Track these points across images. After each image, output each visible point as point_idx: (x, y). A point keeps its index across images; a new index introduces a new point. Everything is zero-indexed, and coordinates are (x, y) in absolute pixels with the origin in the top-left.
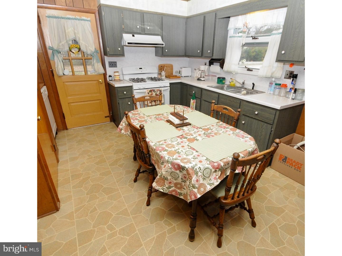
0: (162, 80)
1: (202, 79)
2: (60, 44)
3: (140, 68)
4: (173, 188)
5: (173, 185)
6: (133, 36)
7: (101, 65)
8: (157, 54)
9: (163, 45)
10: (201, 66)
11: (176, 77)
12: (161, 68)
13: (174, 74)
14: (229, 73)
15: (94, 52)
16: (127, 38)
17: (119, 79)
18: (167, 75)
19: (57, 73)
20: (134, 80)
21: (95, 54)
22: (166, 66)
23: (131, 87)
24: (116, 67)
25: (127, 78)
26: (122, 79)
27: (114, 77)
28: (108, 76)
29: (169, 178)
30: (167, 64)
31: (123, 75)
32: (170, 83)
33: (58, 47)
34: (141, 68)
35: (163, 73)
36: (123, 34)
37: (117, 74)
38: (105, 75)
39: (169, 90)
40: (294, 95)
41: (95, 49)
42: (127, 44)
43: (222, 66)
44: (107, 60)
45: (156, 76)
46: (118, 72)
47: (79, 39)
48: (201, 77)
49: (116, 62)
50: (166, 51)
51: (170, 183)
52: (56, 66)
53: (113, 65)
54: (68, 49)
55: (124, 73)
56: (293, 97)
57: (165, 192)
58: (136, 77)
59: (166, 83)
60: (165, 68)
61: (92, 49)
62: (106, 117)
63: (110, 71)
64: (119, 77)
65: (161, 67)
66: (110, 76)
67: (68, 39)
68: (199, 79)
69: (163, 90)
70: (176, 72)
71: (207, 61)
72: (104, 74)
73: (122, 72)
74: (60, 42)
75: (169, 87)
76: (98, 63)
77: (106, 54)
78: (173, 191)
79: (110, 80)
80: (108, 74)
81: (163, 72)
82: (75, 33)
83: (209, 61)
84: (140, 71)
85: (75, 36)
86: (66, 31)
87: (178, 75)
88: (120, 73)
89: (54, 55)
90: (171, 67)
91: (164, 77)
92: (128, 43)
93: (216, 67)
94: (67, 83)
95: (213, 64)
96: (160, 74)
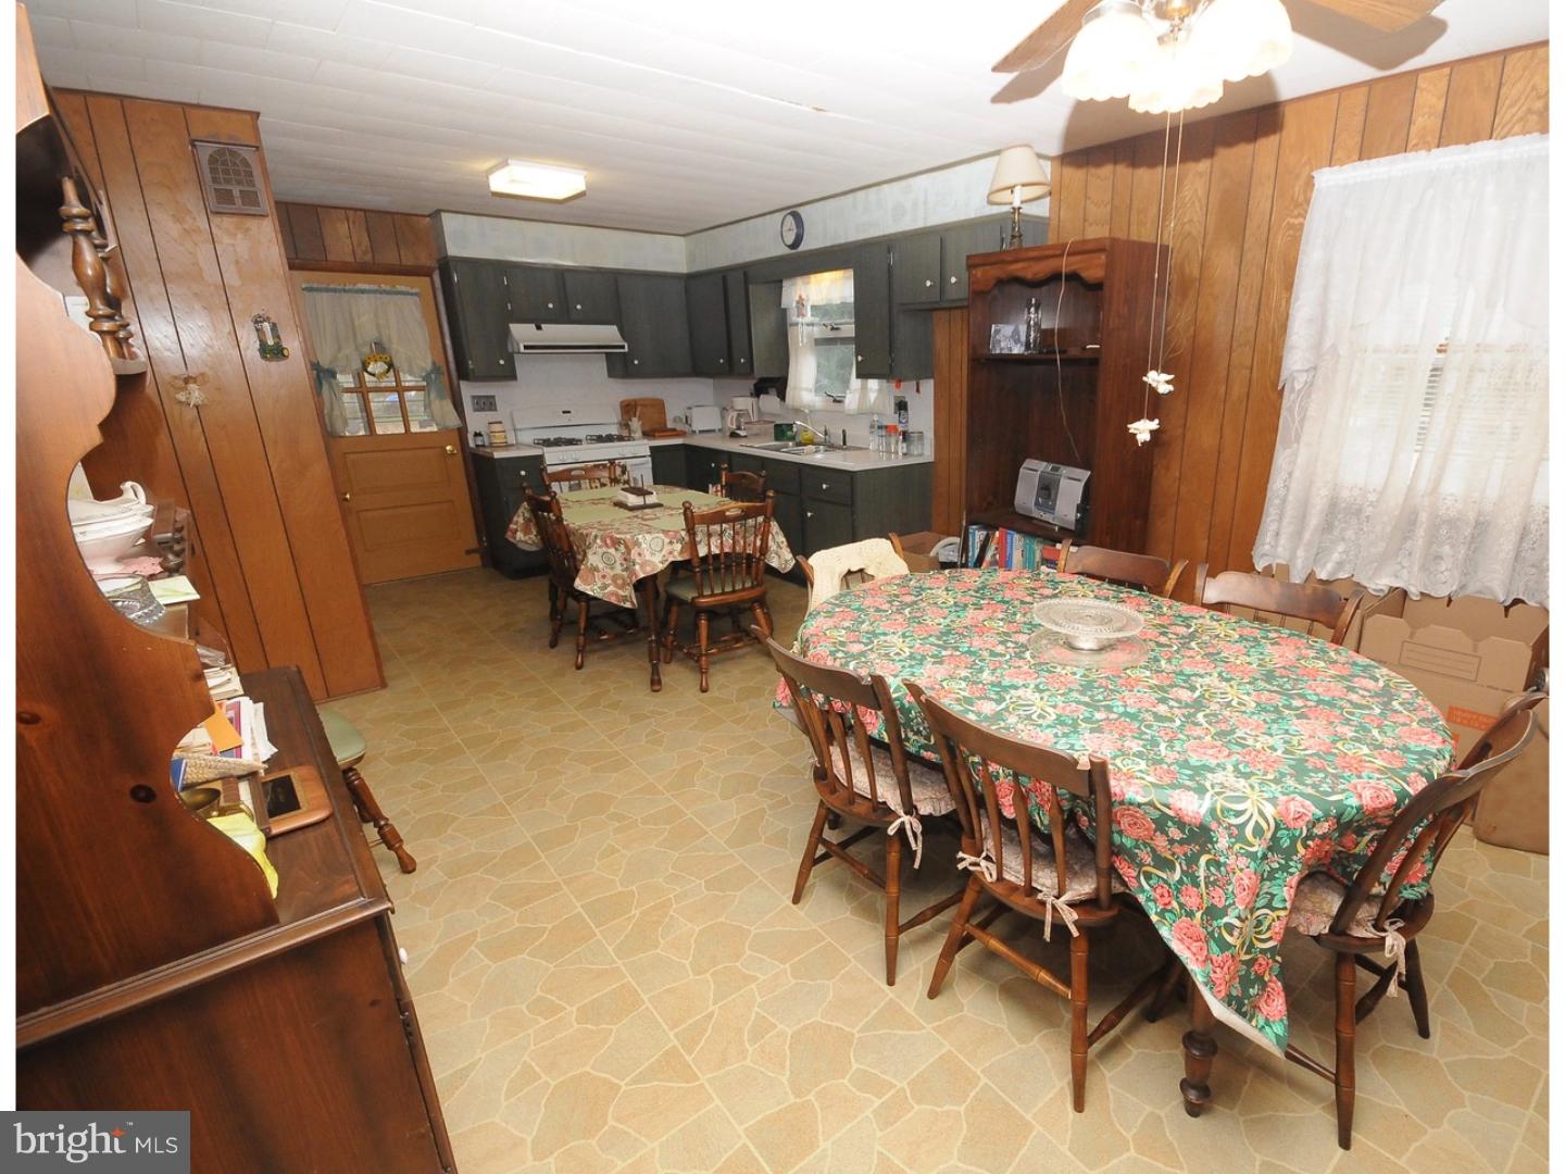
0: (630, 438)
1: (742, 433)
2: (340, 356)
3: (564, 412)
4: (611, 588)
5: (610, 582)
6: (539, 328)
7: (451, 406)
8: (612, 373)
9: (623, 347)
10: (736, 399)
11: (675, 433)
12: (628, 408)
13: (670, 425)
14: (797, 411)
15: (432, 372)
16: (522, 332)
17: (504, 441)
18: (647, 428)
19: (329, 429)
20: (547, 443)
21: (433, 376)
22: (642, 405)
23: (540, 458)
24: (496, 410)
25: (527, 437)
26: (512, 440)
27: (490, 437)
28: (470, 437)
29: (601, 566)
30: (644, 400)
31: (515, 430)
32: (651, 448)
33: (331, 362)
34: (569, 412)
35: (635, 424)
36: (511, 325)
37: (496, 427)
38: (462, 432)
39: (650, 465)
40: (905, 445)
41: (434, 363)
42: (522, 349)
43: (782, 396)
44: (468, 390)
45: (614, 431)
46: (500, 423)
47: (390, 341)
48: (739, 428)
49: (493, 397)
50: (636, 362)
51: (604, 577)
52: (326, 411)
53: (486, 404)
54: (360, 366)
55: (518, 427)
56: (905, 450)
57: (597, 595)
58: (552, 435)
59: (642, 447)
60: (639, 409)
61: (424, 365)
62: (468, 552)
63: (476, 421)
64: (505, 437)
65: (627, 405)
66: (477, 435)
67: (360, 341)
68: (734, 435)
69: (632, 465)
70: (675, 420)
71: (750, 384)
72: (459, 429)
73: (514, 425)
74: (340, 349)
75: (650, 459)
76: (442, 398)
77: (464, 374)
78: (613, 594)
79: (477, 446)
80: (472, 428)
81: (635, 420)
82: (378, 326)
83: (755, 385)
84: (565, 419)
85: (379, 333)
86: (356, 323)
87: (679, 427)
88: (507, 425)
89: (321, 384)
90: (659, 406)
91: (638, 434)
92: (526, 347)
93: (769, 402)
94: (352, 456)
95: (767, 393)
96: (626, 426)
